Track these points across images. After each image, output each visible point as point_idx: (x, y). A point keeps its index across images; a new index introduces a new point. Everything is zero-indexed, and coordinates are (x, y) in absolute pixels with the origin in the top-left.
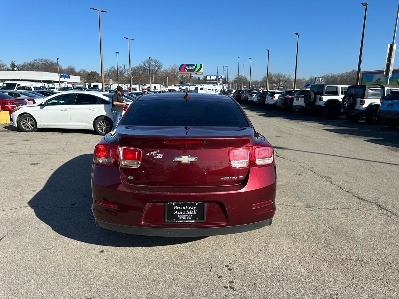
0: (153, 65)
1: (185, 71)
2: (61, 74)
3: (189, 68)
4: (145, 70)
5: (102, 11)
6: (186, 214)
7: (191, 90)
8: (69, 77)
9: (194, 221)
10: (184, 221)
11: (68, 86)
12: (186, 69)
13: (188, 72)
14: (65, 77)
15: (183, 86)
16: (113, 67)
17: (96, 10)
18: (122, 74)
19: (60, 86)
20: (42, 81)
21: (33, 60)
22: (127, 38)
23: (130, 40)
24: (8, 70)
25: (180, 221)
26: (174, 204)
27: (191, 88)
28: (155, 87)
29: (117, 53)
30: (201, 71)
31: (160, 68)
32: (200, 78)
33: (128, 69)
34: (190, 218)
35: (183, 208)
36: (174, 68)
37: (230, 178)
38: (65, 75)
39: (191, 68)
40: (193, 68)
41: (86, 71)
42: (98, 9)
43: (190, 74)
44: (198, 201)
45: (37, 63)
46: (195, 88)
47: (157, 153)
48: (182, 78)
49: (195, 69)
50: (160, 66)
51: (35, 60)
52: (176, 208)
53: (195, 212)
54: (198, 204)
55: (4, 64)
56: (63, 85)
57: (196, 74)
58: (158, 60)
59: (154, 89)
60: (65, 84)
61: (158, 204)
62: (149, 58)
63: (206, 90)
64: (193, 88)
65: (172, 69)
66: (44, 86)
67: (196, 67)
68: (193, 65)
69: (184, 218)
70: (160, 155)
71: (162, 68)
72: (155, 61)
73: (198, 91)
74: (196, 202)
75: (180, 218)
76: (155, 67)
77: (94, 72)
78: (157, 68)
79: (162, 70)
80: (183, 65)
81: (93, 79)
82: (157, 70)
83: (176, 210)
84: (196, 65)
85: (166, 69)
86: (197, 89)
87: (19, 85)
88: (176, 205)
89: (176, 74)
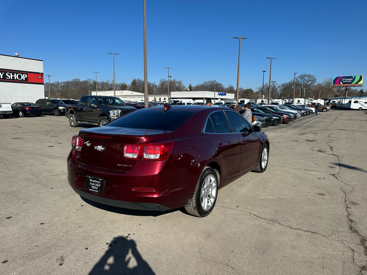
0: (306, 80)
1: (340, 84)
2: (219, 93)
3: (345, 80)
4: (298, 85)
5: (243, 38)
6: (95, 186)
7: (343, 103)
8: (225, 94)
9: (98, 191)
10: (93, 190)
11: (221, 102)
12: (341, 82)
13: (343, 85)
14: (222, 95)
15: (337, 99)
16: (266, 84)
17: (237, 38)
18: (274, 90)
19: (215, 102)
20: (204, 98)
21: (204, 82)
22: (269, 58)
23: (272, 59)
24: (187, 91)
25: (91, 190)
26: (90, 177)
27: (343, 101)
28: (299, 101)
29: (264, 71)
30: (361, 82)
31: (313, 83)
32: (363, 91)
33: (281, 85)
34: (97, 189)
35: (94, 181)
36: (329, 82)
37: (123, 165)
38: (222, 93)
39: (348, 80)
40: (350, 80)
41: (243, 89)
42: (239, 37)
43: (346, 87)
44: (101, 178)
45: (206, 84)
46: (348, 102)
47: (88, 143)
48: (338, 91)
49: (353, 81)
50: (314, 80)
51: (205, 82)
52: (91, 180)
53: (99, 185)
54: (101, 180)
55: (185, 86)
56: (217, 101)
57: (354, 86)
58: (312, 75)
59: (297, 102)
60: (219, 101)
61: (83, 176)
62: (295, 73)
63: (362, 103)
64: (346, 101)
65: (328, 82)
66: (203, 102)
67: (354, 79)
68: (351, 77)
69: (94, 188)
70: (89, 144)
71: (316, 82)
72: (309, 76)
73: (350, 104)
74: (100, 178)
75: (92, 188)
76: (308, 81)
77: (249, 90)
78: (310, 83)
79: (316, 84)
80: (337, 78)
81: (247, 95)
82: (310, 84)
83: (91, 182)
84: (355, 77)
85: (320, 83)
86: (350, 102)
87: (181, 101)
88: (91, 178)
89: (331, 87)
